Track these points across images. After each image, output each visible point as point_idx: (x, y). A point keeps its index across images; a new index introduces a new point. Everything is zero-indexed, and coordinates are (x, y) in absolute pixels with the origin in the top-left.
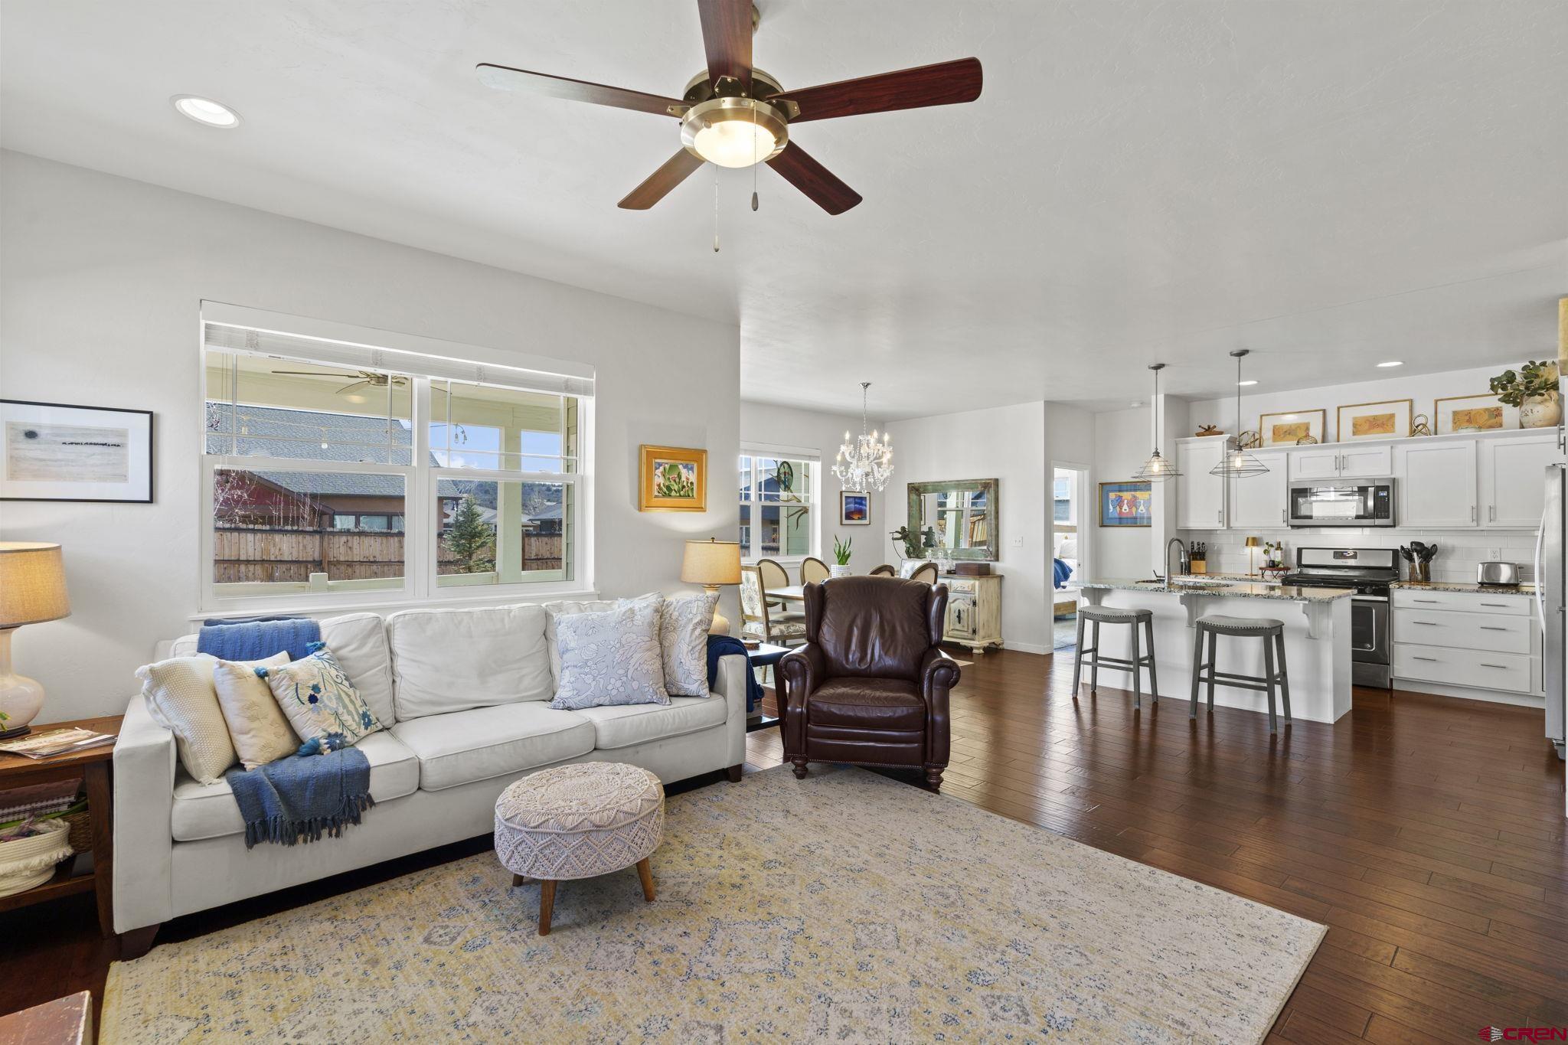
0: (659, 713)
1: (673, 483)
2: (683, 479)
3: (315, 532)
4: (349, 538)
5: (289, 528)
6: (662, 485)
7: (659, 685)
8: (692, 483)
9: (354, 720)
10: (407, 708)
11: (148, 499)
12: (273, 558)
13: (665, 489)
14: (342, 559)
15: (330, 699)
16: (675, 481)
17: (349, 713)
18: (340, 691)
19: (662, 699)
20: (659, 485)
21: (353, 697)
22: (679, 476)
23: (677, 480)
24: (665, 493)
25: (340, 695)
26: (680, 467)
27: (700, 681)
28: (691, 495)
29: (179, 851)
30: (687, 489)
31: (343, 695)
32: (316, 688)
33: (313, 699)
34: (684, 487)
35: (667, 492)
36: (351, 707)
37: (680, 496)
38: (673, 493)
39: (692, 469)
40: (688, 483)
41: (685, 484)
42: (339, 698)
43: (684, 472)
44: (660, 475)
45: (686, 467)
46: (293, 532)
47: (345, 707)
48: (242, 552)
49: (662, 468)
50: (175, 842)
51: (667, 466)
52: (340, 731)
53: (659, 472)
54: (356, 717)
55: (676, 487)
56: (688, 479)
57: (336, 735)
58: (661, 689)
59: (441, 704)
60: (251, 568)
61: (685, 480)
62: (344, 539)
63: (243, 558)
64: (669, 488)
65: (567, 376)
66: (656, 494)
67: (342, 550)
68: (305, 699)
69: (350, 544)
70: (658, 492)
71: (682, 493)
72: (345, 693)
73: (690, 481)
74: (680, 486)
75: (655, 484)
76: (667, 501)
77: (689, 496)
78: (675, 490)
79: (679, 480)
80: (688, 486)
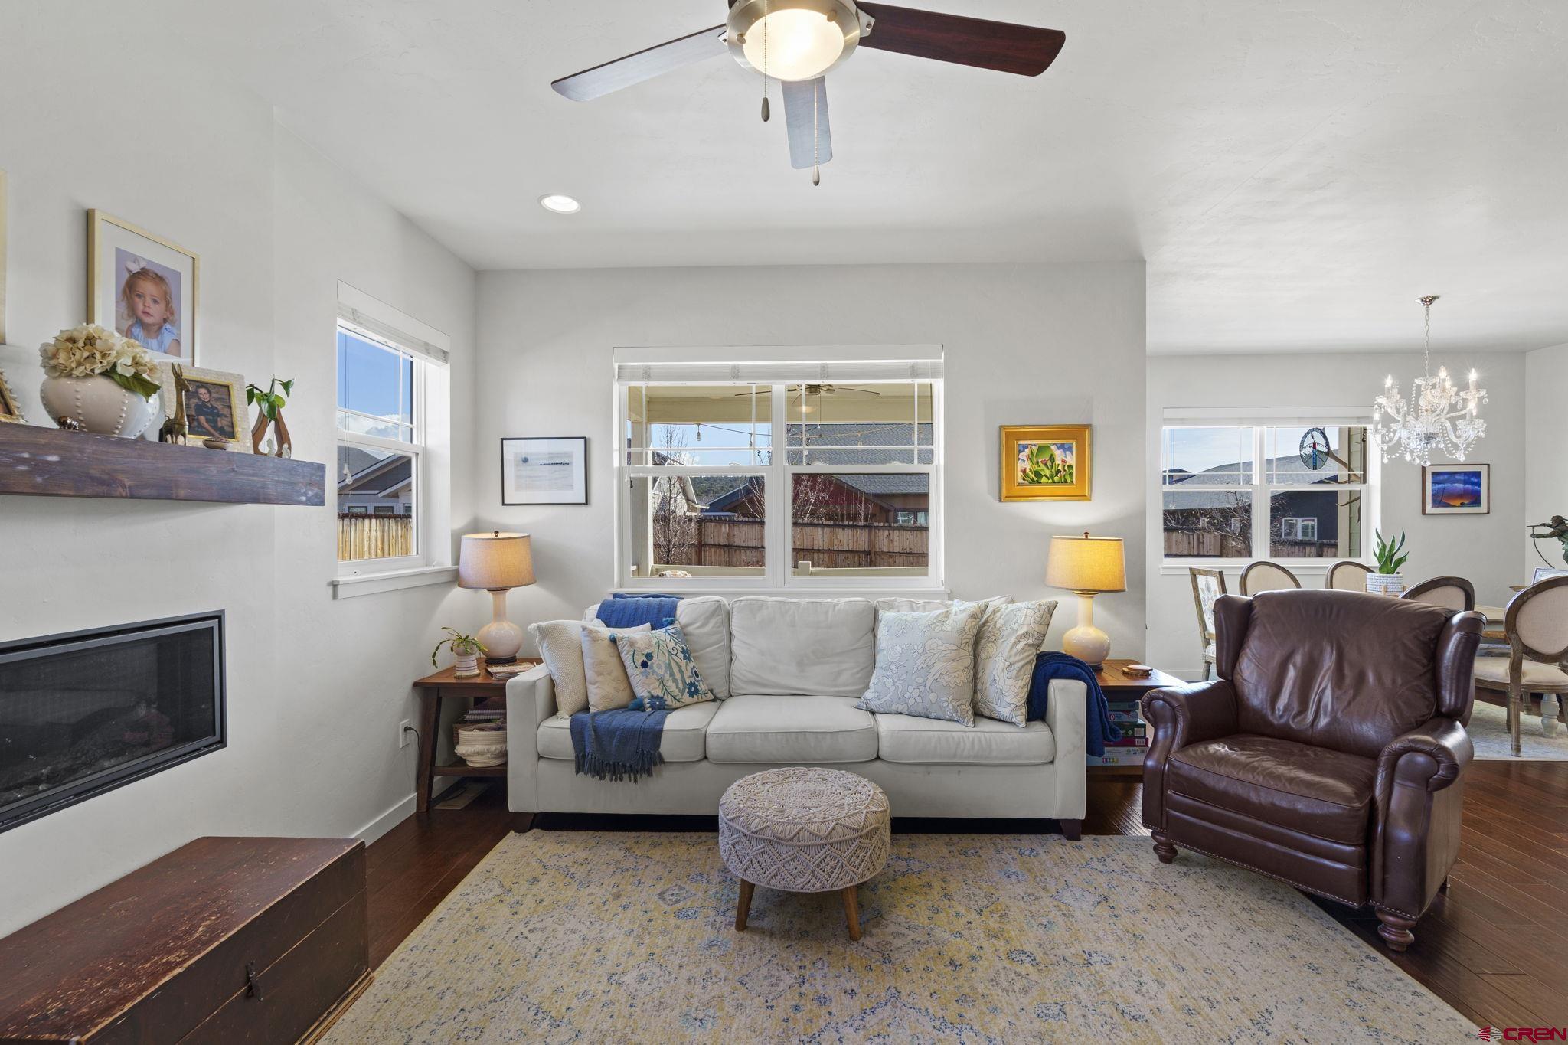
0: (954, 734)
1: (1043, 467)
2: (1058, 461)
3: (865, 526)
4: (891, 532)
5: (846, 523)
6: (1028, 471)
7: (964, 701)
8: (1070, 467)
9: (677, 687)
10: (738, 685)
11: (584, 502)
12: (835, 548)
13: (1032, 476)
14: (885, 550)
15: (659, 666)
16: (1046, 465)
17: (675, 681)
18: (672, 660)
19: (964, 718)
20: (1024, 471)
21: (683, 668)
22: (1052, 459)
23: (1049, 464)
24: (1033, 480)
25: (670, 664)
26: (1053, 448)
27: (1013, 706)
28: (1069, 481)
29: (542, 764)
30: (1063, 473)
31: (674, 665)
32: (649, 656)
33: (644, 665)
34: (1058, 471)
35: (1035, 479)
36: (678, 676)
37: (1054, 482)
38: (1044, 480)
39: (1070, 449)
40: (1064, 466)
41: (1060, 468)
42: (669, 667)
43: (1058, 454)
44: (1025, 459)
45: (1061, 447)
46: (849, 526)
47: (672, 675)
48: (816, 542)
49: (1027, 451)
50: (540, 758)
51: (1035, 449)
52: (661, 695)
53: (1023, 456)
54: (681, 686)
55: (1048, 472)
56: (1064, 462)
57: (658, 698)
58: (964, 707)
59: (764, 686)
60: (821, 556)
61: (1060, 463)
62: (886, 532)
63: (816, 547)
64: (1038, 474)
65: (913, 361)
66: (1022, 481)
67: (886, 542)
68: (639, 664)
69: (891, 537)
70: (1024, 479)
71: (1056, 479)
72: (677, 664)
73: (1067, 464)
74: (1053, 470)
75: (1019, 469)
76: (1036, 489)
77: (1066, 482)
78: (1046, 476)
79: (1052, 463)
80: (1065, 470)
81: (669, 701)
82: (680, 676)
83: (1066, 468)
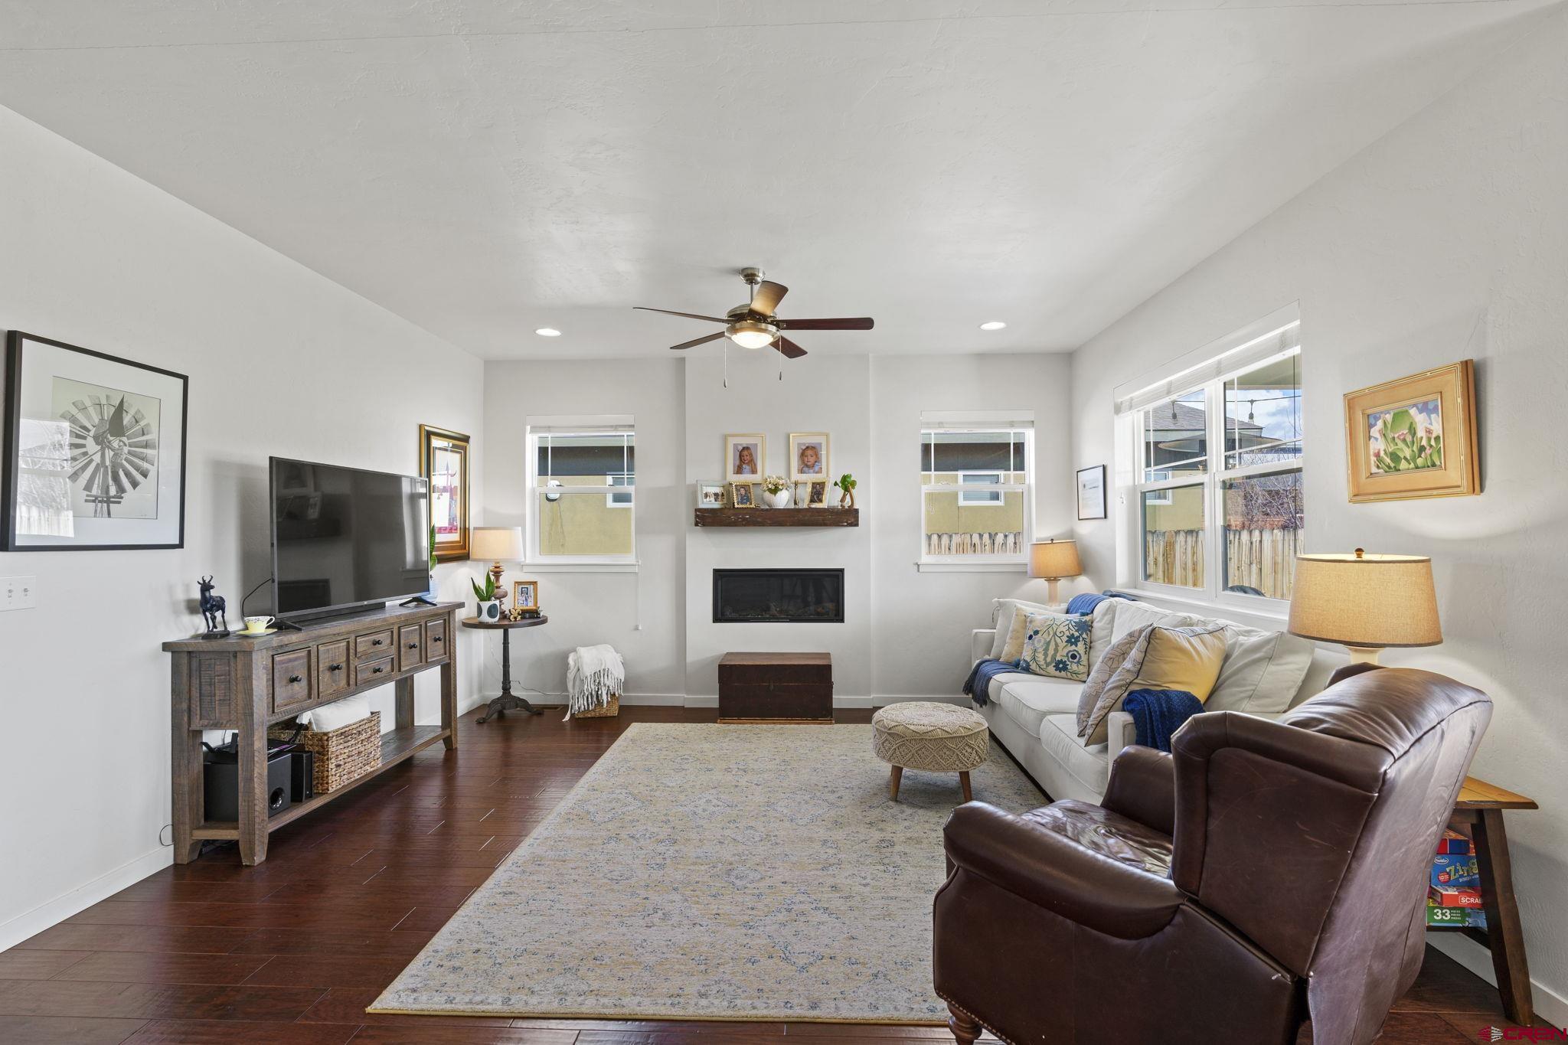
1: (1401, 445)
2: (1421, 432)
6: (1382, 454)
8: (1438, 439)
9: (1045, 659)
13: (1388, 460)
15: (1039, 641)
16: (1404, 440)
17: (1046, 655)
18: (1053, 640)
20: (1377, 455)
21: (1060, 649)
22: (1413, 431)
23: (1409, 439)
24: (1389, 467)
25: (1050, 642)
26: (1413, 411)
28: (1438, 463)
30: (1428, 451)
31: (1052, 643)
32: (1036, 632)
33: (1030, 637)
35: (1392, 465)
36: (1051, 652)
37: (1417, 467)
38: (1403, 465)
39: (1436, 409)
40: (1429, 439)
41: (1424, 443)
42: (1048, 643)
43: (1420, 420)
44: (1378, 435)
45: (1424, 408)
47: (1046, 650)
49: (1380, 423)
51: (1389, 417)
53: (1375, 432)
54: (1049, 659)
55: (1407, 453)
56: (1429, 432)
61: (1424, 434)
64: (1395, 457)
66: (1375, 470)
70: (1378, 467)
71: (1420, 461)
72: (1057, 645)
73: (1434, 435)
74: (1415, 448)
75: (1372, 453)
76: (1393, 481)
77: (1434, 465)
78: (1405, 458)
79: (1413, 437)
80: (1431, 446)
81: (1033, 666)
82: (1053, 652)
83: (1433, 443)
